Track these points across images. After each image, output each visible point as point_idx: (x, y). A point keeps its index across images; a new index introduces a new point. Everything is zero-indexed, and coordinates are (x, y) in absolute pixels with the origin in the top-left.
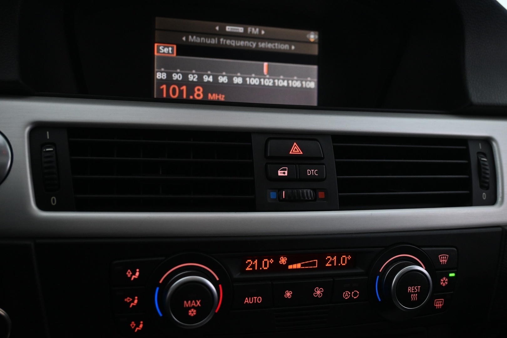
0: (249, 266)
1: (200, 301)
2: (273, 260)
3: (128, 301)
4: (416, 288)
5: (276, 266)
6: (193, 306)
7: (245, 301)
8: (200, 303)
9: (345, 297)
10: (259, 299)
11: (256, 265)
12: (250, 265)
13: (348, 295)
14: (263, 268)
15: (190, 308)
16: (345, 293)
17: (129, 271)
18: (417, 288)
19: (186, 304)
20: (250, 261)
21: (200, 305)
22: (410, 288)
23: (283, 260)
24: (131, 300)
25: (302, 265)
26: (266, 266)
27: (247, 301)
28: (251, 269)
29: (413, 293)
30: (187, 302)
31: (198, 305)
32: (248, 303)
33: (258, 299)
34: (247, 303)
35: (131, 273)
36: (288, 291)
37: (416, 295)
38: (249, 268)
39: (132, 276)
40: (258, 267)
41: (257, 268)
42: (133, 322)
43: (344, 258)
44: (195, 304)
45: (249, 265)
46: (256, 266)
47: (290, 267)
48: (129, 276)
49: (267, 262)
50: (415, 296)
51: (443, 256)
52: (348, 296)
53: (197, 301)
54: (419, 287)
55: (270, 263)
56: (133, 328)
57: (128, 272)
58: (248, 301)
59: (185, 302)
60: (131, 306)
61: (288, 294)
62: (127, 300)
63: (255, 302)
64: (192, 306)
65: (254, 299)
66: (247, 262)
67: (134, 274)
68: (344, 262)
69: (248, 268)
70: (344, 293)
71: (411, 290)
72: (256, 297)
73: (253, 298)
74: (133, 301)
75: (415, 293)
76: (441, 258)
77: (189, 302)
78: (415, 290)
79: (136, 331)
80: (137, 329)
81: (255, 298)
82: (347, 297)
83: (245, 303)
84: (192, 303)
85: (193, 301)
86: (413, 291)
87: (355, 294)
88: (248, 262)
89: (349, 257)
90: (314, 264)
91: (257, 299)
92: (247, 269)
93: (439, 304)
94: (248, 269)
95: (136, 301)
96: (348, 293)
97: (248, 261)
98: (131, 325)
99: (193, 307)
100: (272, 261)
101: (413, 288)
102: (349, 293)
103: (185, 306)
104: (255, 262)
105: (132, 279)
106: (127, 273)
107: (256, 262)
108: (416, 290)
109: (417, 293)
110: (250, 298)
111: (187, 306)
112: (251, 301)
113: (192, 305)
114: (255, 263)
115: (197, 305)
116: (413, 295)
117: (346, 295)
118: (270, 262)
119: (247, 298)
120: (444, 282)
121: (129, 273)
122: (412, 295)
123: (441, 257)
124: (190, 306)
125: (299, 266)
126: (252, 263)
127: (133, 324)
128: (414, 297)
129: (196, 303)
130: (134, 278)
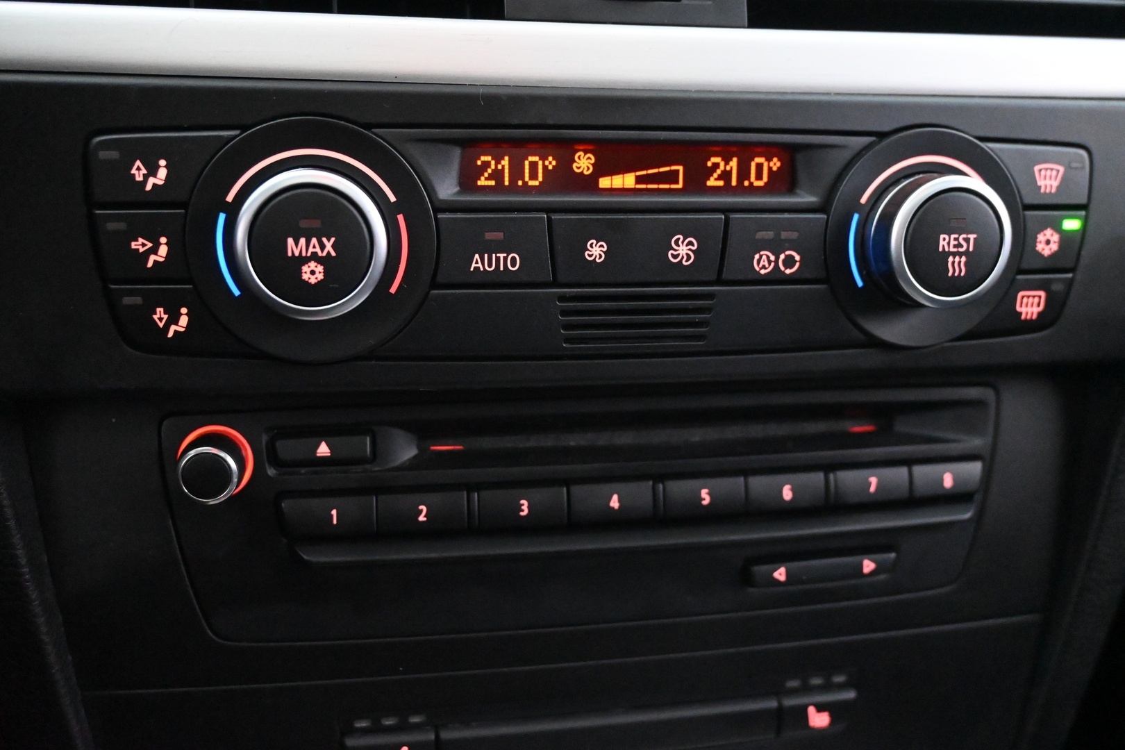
0: (486, 175)
1: (333, 240)
2: (553, 159)
3: (142, 250)
4: (964, 239)
5: (564, 178)
6: (315, 254)
7: (474, 265)
8: (333, 246)
9: (761, 269)
10: (513, 260)
11: (507, 171)
12: (490, 171)
13: (770, 262)
14: (527, 182)
15: (304, 260)
16: (761, 256)
17: (138, 163)
18: (967, 240)
19: (294, 247)
20: (488, 158)
21: (333, 254)
22: (944, 239)
23: (584, 163)
24: (150, 245)
25: (639, 180)
26: (534, 176)
27: (477, 263)
28: (493, 183)
29: (954, 254)
30: (297, 243)
31: (329, 253)
32: (482, 269)
33: (510, 261)
34: (477, 269)
35: (144, 171)
36: (594, 241)
37: (964, 259)
38: (486, 179)
39: (146, 177)
40: (513, 180)
41: (510, 181)
42: (160, 310)
43: (759, 166)
44: (318, 250)
45: (487, 171)
46: (507, 175)
47: (604, 183)
48: (139, 178)
49: (538, 166)
50: (960, 263)
51: (1046, 169)
52: (770, 265)
53: (324, 240)
54: (972, 237)
55: (545, 167)
56: (161, 325)
57: (135, 167)
58: (480, 265)
59: (290, 241)
60: (150, 264)
61: (596, 251)
62: (139, 245)
63: (502, 269)
64: (309, 254)
65: (498, 259)
66: (479, 163)
67: (152, 172)
68: (759, 177)
69: (483, 178)
70: (757, 257)
71: (949, 243)
72: (505, 255)
73: (494, 255)
74: (154, 250)
75: (960, 254)
76: (1040, 175)
77: (303, 241)
78: (960, 245)
79: (170, 334)
80: (173, 328)
81: (502, 256)
82: (764, 267)
83: (472, 269)
84: (311, 245)
85: (314, 240)
86: (955, 246)
87: (789, 262)
88: (483, 162)
89: (776, 164)
90: (672, 177)
91: (505, 259)
92: (479, 183)
93: (1030, 305)
94: (482, 182)
95: (163, 250)
96: (768, 257)
97: (484, 158)
98: (156, 317)
99: (314, 257)
100: (550, 163)
101: (956, 239)
102: (772, 258)
103: (290, 254)
104: (503, 162)
105: (149, 187)
106: (134, 171)
107: (505, 162)
108: (962, 246)
109: (967, 253)
110: (486, 256)
111: (297, 254)
112: (490, 265)
113: (311, 250)
114: (503, 166)
115: (325, 254)
116: (954, 258)
117: (763, 263)
118: (547, 166)
119: (477, 256)
120: (1047, 243)
121: (138, 169)
122: (951, 259)
123: (1040, 170)
124: (304, 254)
125: (629, 180)
126: (493, 167)
127: (160, 315)
128: (957, 267)
129: (323, 247)
130: (154, 185)
